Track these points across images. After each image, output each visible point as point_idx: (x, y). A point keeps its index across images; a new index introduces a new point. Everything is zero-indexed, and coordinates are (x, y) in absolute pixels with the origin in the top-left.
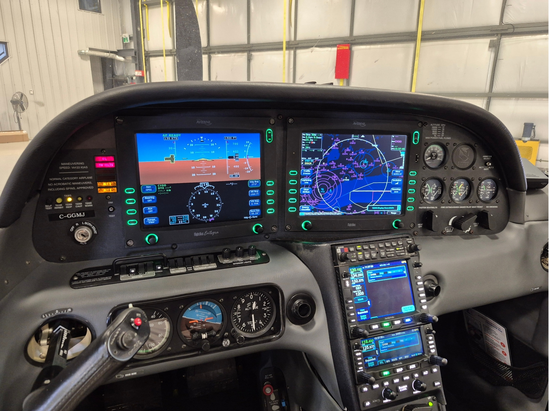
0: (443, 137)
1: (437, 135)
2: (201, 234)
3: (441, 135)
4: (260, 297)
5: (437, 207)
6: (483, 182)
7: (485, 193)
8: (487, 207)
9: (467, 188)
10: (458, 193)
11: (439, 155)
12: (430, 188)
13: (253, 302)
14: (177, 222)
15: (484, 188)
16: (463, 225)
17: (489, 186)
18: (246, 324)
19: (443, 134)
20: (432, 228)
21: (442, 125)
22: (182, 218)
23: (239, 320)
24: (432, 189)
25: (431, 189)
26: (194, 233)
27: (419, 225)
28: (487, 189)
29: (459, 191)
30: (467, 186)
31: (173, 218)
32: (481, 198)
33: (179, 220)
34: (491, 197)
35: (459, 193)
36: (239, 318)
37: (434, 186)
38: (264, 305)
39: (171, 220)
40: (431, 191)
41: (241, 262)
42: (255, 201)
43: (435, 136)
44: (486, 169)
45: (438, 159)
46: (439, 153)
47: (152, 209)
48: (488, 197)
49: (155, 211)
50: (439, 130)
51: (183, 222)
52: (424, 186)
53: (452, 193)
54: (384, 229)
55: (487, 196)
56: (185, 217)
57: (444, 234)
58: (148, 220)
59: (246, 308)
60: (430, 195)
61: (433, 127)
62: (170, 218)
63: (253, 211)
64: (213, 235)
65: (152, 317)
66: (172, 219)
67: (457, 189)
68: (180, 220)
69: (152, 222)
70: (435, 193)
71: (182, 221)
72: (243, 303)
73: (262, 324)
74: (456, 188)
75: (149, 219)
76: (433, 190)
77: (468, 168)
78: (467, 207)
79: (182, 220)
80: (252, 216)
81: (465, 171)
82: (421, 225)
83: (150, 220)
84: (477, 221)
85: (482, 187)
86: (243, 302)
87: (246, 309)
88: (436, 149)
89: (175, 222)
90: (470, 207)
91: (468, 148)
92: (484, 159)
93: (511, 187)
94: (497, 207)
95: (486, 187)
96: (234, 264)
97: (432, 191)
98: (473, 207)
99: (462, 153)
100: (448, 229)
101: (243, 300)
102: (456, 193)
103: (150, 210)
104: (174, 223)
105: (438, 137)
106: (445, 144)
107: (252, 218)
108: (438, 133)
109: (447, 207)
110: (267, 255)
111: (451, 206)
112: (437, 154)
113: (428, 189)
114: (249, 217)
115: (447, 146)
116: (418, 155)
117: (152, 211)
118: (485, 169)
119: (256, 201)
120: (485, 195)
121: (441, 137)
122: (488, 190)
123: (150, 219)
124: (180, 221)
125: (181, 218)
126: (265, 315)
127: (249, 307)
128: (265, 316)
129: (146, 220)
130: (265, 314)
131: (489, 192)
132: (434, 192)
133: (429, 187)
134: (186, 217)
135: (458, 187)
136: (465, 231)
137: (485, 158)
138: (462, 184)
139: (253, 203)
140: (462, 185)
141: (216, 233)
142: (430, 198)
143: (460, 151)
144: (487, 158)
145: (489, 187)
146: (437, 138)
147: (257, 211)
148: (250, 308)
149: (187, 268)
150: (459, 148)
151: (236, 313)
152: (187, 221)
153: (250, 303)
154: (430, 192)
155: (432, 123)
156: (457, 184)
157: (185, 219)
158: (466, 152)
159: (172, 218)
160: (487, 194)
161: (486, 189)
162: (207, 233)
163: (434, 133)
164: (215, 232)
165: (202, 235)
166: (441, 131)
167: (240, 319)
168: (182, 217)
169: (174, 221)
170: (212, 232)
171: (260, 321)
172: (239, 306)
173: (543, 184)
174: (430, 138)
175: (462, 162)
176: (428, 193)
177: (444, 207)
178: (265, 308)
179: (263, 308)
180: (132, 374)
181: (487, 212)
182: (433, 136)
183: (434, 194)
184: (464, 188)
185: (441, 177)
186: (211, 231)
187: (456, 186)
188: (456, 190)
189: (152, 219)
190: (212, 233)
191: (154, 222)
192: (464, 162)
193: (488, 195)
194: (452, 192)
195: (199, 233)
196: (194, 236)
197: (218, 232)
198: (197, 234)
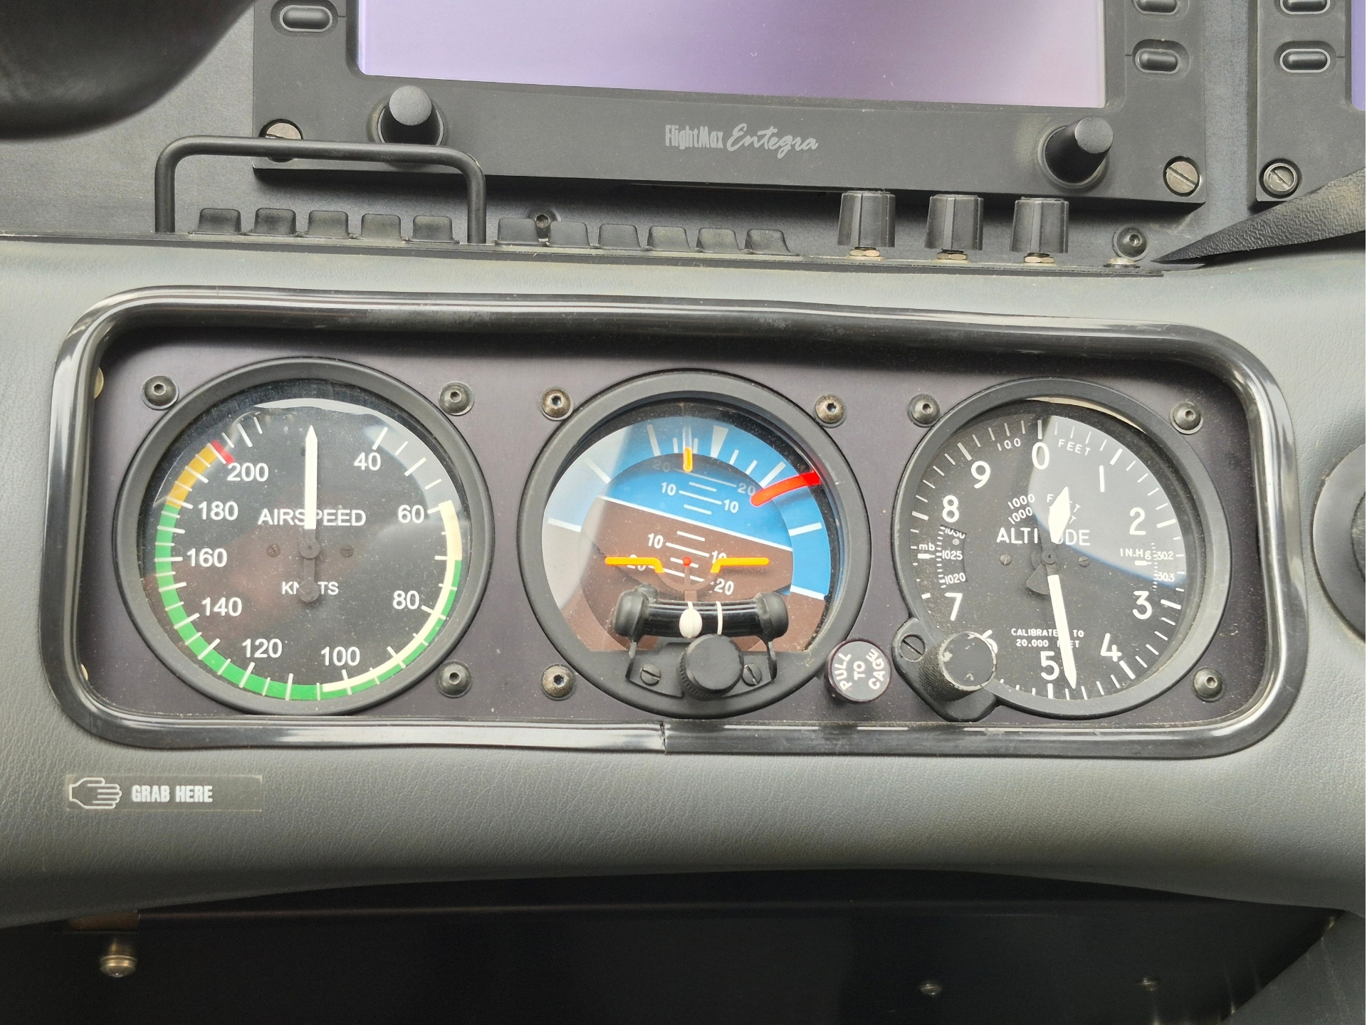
2: (708, 138)
4: (1101, 468)
13: (1049, 497)
18: (1003, 638)
23: (953, 600)
26: (668, 127)
36: (952, 588)
38: (1132, 531)
59: (1003, 531)
64: (780, 156)
65: (356, 464)
72: (977, 486)
73: (1123, 664)
86: (984, 479)
87: (1002, 536)
101: (981, 470)
126: (1140, 602)
128: (1142, 610)
130: (1145, 594)
141: (804, 147)
148: (1031, 534)
151: (932, 547)
162: (748, 140)
164: (799, 140)
165: (714, 145)
167: (959, 597)
170: (779, 135)
171: (1108, 636)
172: (951, 507)
178: (1139, 552)
179: (1129, 552)
180: (183, 794)
186: (772, 130)
190: (774, 139)
195: (696, 130)
196: (667, 144)
197: (812, 143)
198: (683, 132)
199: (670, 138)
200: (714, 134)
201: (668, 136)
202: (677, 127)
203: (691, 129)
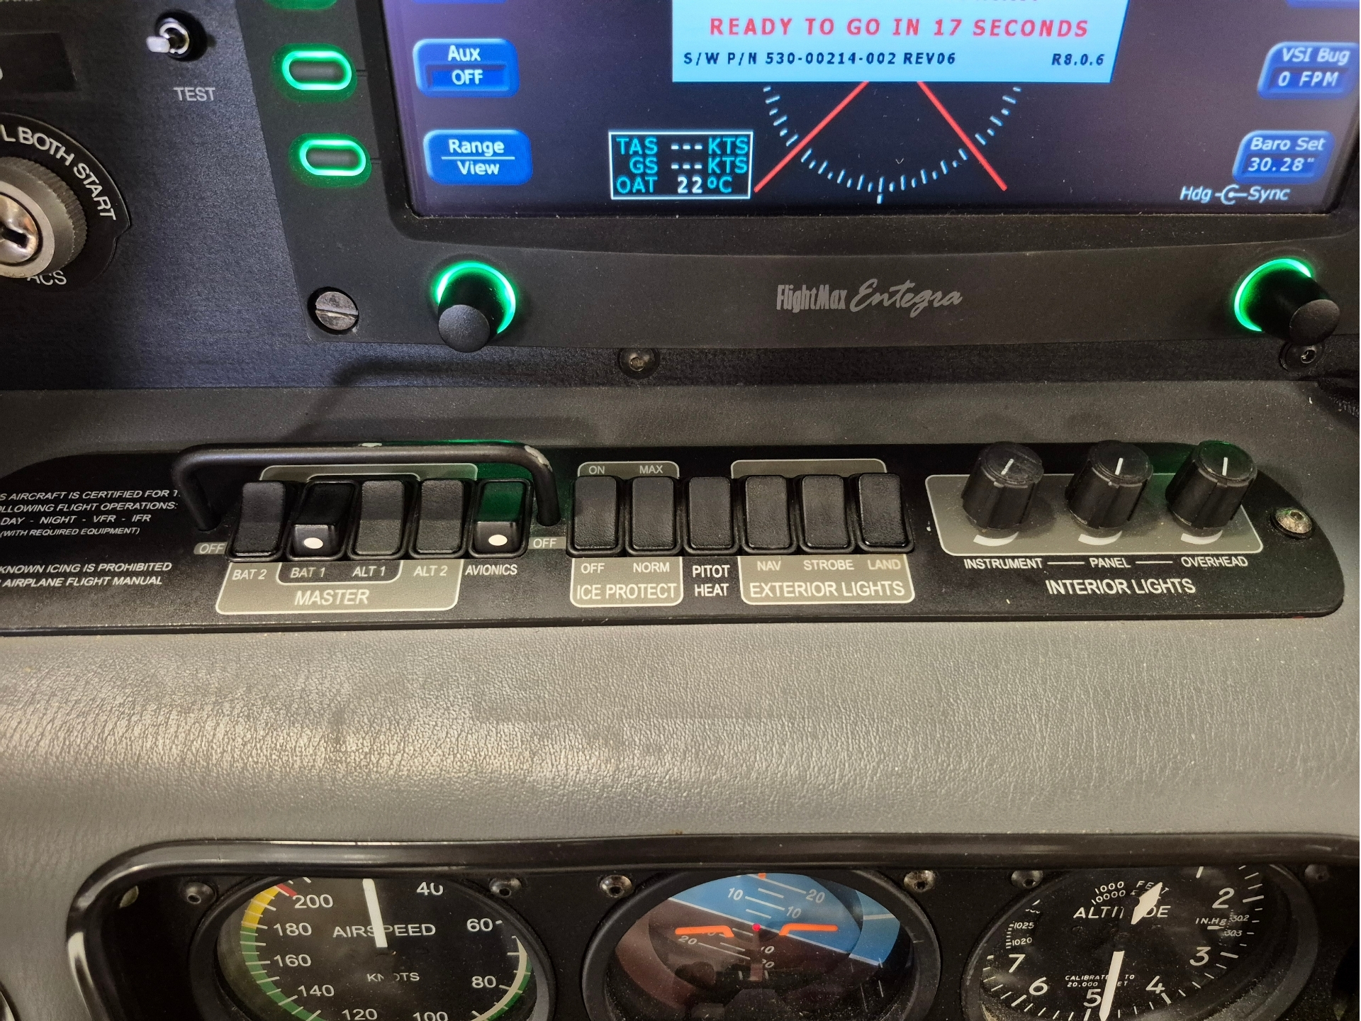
2: (827, 298)
14: (667, 182)
18: (1056, 982)
22: (703, 156)
23: (1016, 959)
26: (780, 288)
31: (636, 146)
33: (681, 171)
36: (1016, 950)
38: (1216, 906)
39: (622, 166)
41: (1114, 573)
42: (1315, 53)
47: (476, 54)
49: (499, 81)
51: (706, 190)
56: (722, 145)
58: (453, 145)
59: (1082, 909)
62: (616, 145)
63: (1269, 146)
64: (913, 314)
65: (418, 891)
66: (628, 157)
68: (686, 167)
69: (480, 169)
71: (697, 179)
73: (1165, 996)
75: (461, 138)
79: (704, 174)
80: (1245, 188)
83: (467, 147)
87: (1080, 913)
89: (646, 184)
96: (1054, 587)
103: (463, 66)
104: (639, 192)
107: (1242, 206)
110: (1314, 529)
114: (1222, 195)
117: (478, 74)
119: (1325, 55)
123: (470, 139)
124: (689, 174)
125: (692, 157)
126: (1199, 954)
127: (1105, 903)
128: (1200, 960)
129: (440, 146)
130: (1207, 948)
134: (734, 145)
139: (1296, 70)
141: (945, 302)
147: (1303, 145)
148: (1112, 912)
149: (697, 570)
152: (738, 184)
153: (1121, 884)
157: (722, 165)
159: (628, 145)
162: (876, 299)
164: (939, 294)
165: (834, 306)
168: (698, 147)
169: (643, 175)
170: (916, 291)
171: (1158, 977)
178: (1215, 921)
179: (1205, 921)
186: (908, 284)
189: (482, 139)
190: (910, 296)
191: (495, 169)
195: (814, 291)
196: (779, 308)
197: (956, 298)
198: (798, 293)
199: (783, 301)
200: (836, 293)
201: (780, 298)
202: (792, 287)
203: (809, 289)
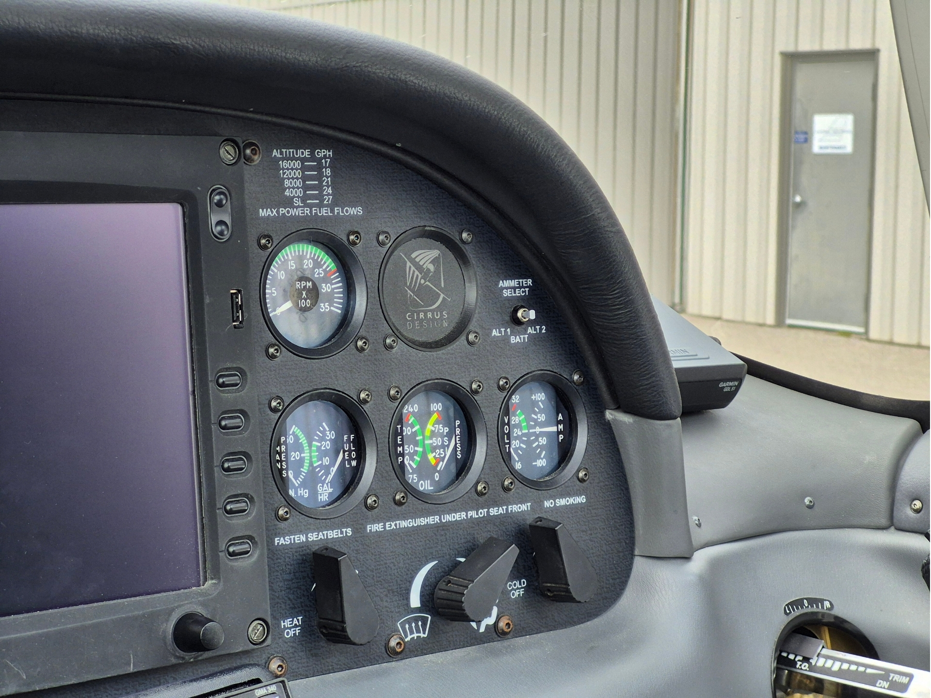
0: (332, 207)
1: (304, 199)
3: (320, 197)
5: (349, 531)
6: (515, 399)
7: (529, 443)
8: (547, 504)
9: (458, 431)
10: (424, 455)
11: (325, 288)
12: (310, 446)
15: (524, 424)
16: (470, 596)
17: (541, 411)
19: (328, 195)
20: (344, 630)
21: (321, 153)
24: (319, 448)
25: (314, 448)
27: (287, 623)
28: (534, 427)
29: (428, 449)
30: (458, 422)
32: (518, 466)
34: (556, 460)
35: (431, 457)
37: (323, 432)
40: (314, 459)
43: (297, 202)
44: (518, 339)
45: (324, 307)
46: (326, 280)
48: (541, 463)
50: (311, 178)
52: (283, 439)
53: (400, 459)
54: (131, 669)
55: (538, 457)
57: (399, 650)
60: (312, 480)
61: (284, 164)
67: (419, 438)
70: (333, 464)
74: (415, 434)
76: (322, 454)
77: (451, 338)
78: (472, 514)
81: (441, 353)
82: (295, 622)
84: (517, 572)
85: (515, 420)
88: (308, 264)
90: (483, 512)
91: (435, 253)
92: (507, 293)
93: (620, 407)
94: (581, 499)
95: (528, 419)
97: (320, 459)
98: (494, 511)
99: (417, 272)
100: (411, 628)
102: (417, 458)
105: (311, 206)
106: (345, 239)
108: (306, 188)
109: (391, 526)
111: (405, 518)
112: (314, 284)
113: (301, 451)
115: (354, 249)
116: (239, 291)
118: (514, 340)
120: (529, 456)
121: (320, 206)
122: (538, 430)
131: (543, 441)
132: (326, 461)
133: (303, 440)
135: (423, 427)
136: (479, 623)
137: (507, 288)
138: (434, 412)
140: (435, 417)
142: (314, 493)
143: (409, 264)
144: (514, 288)
145: (542, 418)
146: (307, 211)
150: (400, 253)
154: (311, 464)
155: (279, 147)
156: (413, 413)
158: (432, 268)
160: (538, 446)
161: (529, 427)
163: (293, 187)
166: (319, 177)
173: (726, 386)
174: (278, 212)
175: (422, 315)
176: (305, 469)
177: (377, 527)
181: (551, 525)
182: (289, 203)
183: (327, 473)
184: (446, 430)
185: (348, 387)
187: (412, 426)
188: (416, 444)
192: (429, 315)
193: (540, 453)
194: (402, 455)
